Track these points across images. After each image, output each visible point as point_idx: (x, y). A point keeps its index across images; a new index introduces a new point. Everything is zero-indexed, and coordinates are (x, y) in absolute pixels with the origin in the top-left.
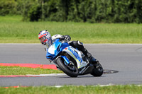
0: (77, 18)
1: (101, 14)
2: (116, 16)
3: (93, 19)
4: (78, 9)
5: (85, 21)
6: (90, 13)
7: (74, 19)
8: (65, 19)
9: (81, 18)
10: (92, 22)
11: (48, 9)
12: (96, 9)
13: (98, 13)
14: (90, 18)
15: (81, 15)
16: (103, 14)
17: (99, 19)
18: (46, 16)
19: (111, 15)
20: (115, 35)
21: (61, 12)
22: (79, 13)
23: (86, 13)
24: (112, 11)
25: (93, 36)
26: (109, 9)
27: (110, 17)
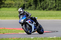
0: (40, 9)
1: (51, 7)
2: (57, 8)
3: (47, 9)
4: (41, 5)
5: (44, 10)
6: (46, 7)
7: (39, 9)
8: (35, 9)
9: (42, 9)
10: (47, 11)
11: (28, 5)
12: (48, 5)
13: (49, 6)
14: (46, 8)
15: (42, 8)
16: (52, 7)
17: (50, 9)
18: (27, 8)
19: (55, 7)
20: (56, 16)
21: (33, 6)
22: (41, 7)
23: (44, 6)
24: (56, 5)
25: (47, 16)
26: (54, 5)
27: (54, 8)
